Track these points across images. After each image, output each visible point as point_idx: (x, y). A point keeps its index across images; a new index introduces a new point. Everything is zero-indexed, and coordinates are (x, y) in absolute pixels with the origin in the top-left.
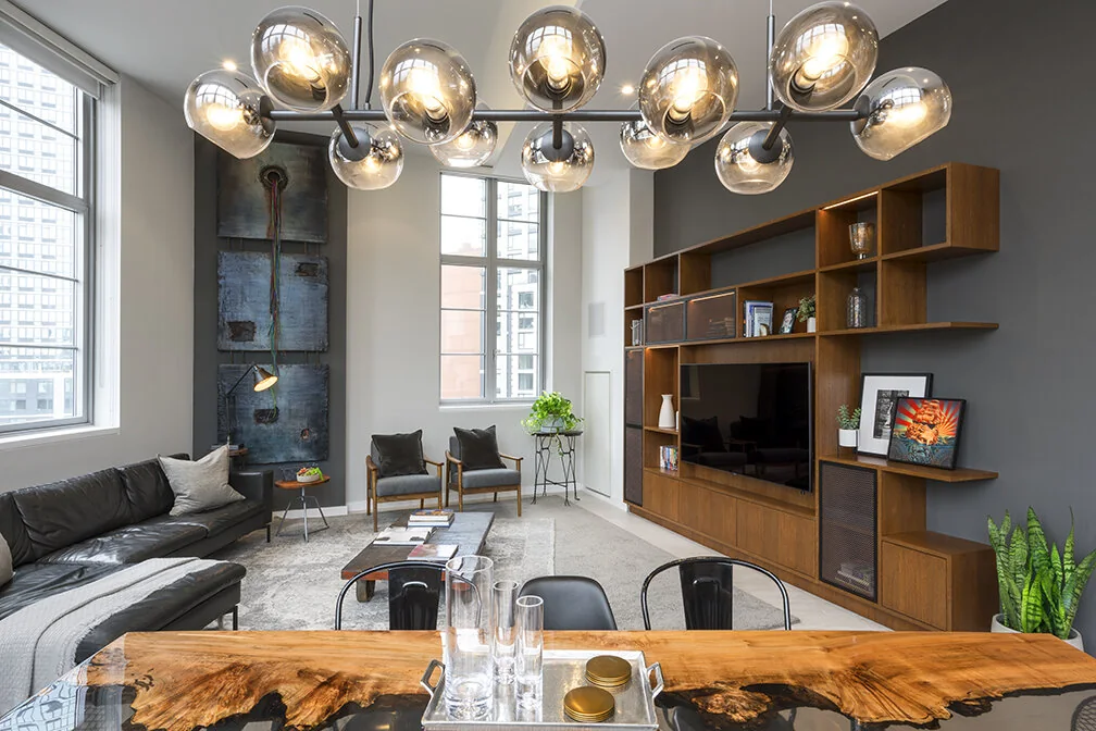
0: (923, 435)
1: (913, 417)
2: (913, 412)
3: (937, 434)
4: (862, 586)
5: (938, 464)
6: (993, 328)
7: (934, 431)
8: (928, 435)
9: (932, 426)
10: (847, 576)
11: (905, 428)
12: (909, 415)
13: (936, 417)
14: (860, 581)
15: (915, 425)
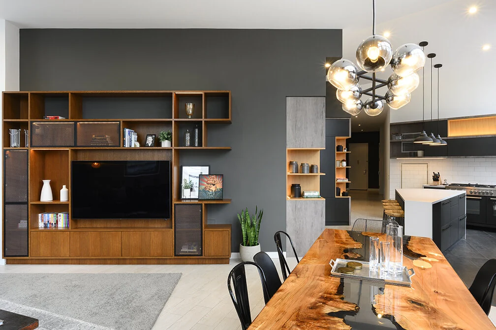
0: (211, 189)
1: (207, 182)
2: (206, 180)
3: (216, 188)
4: (194, 252)
5: (218, 198)
6: (230, 150)
7: (215, 186)
8: (213, 188)
9: (214, 185)
10: (186, 250)
11: (204, 187)
12: (205, 181)
13: (215, 182)
14: (193, 250)
15: (208, 185)
